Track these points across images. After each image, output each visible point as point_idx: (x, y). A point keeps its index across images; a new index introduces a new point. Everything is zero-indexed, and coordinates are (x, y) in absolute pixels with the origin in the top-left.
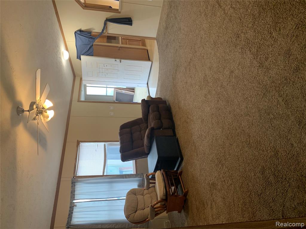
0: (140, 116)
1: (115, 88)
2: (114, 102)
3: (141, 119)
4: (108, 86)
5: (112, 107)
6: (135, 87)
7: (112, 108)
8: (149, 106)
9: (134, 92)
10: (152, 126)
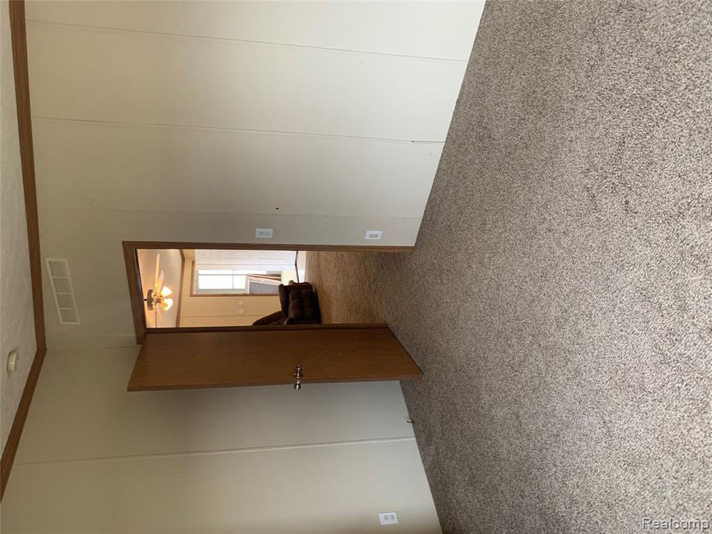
0: (280, 309)
1: (247, 275)
2: (245, 295)
3: (280, 312)
4: (235, 272)
5: (241, 301)
6: (281, 272)
7: (241, 303)
8: (290, 292)
9: (280, 280)
10: (292, 317)
